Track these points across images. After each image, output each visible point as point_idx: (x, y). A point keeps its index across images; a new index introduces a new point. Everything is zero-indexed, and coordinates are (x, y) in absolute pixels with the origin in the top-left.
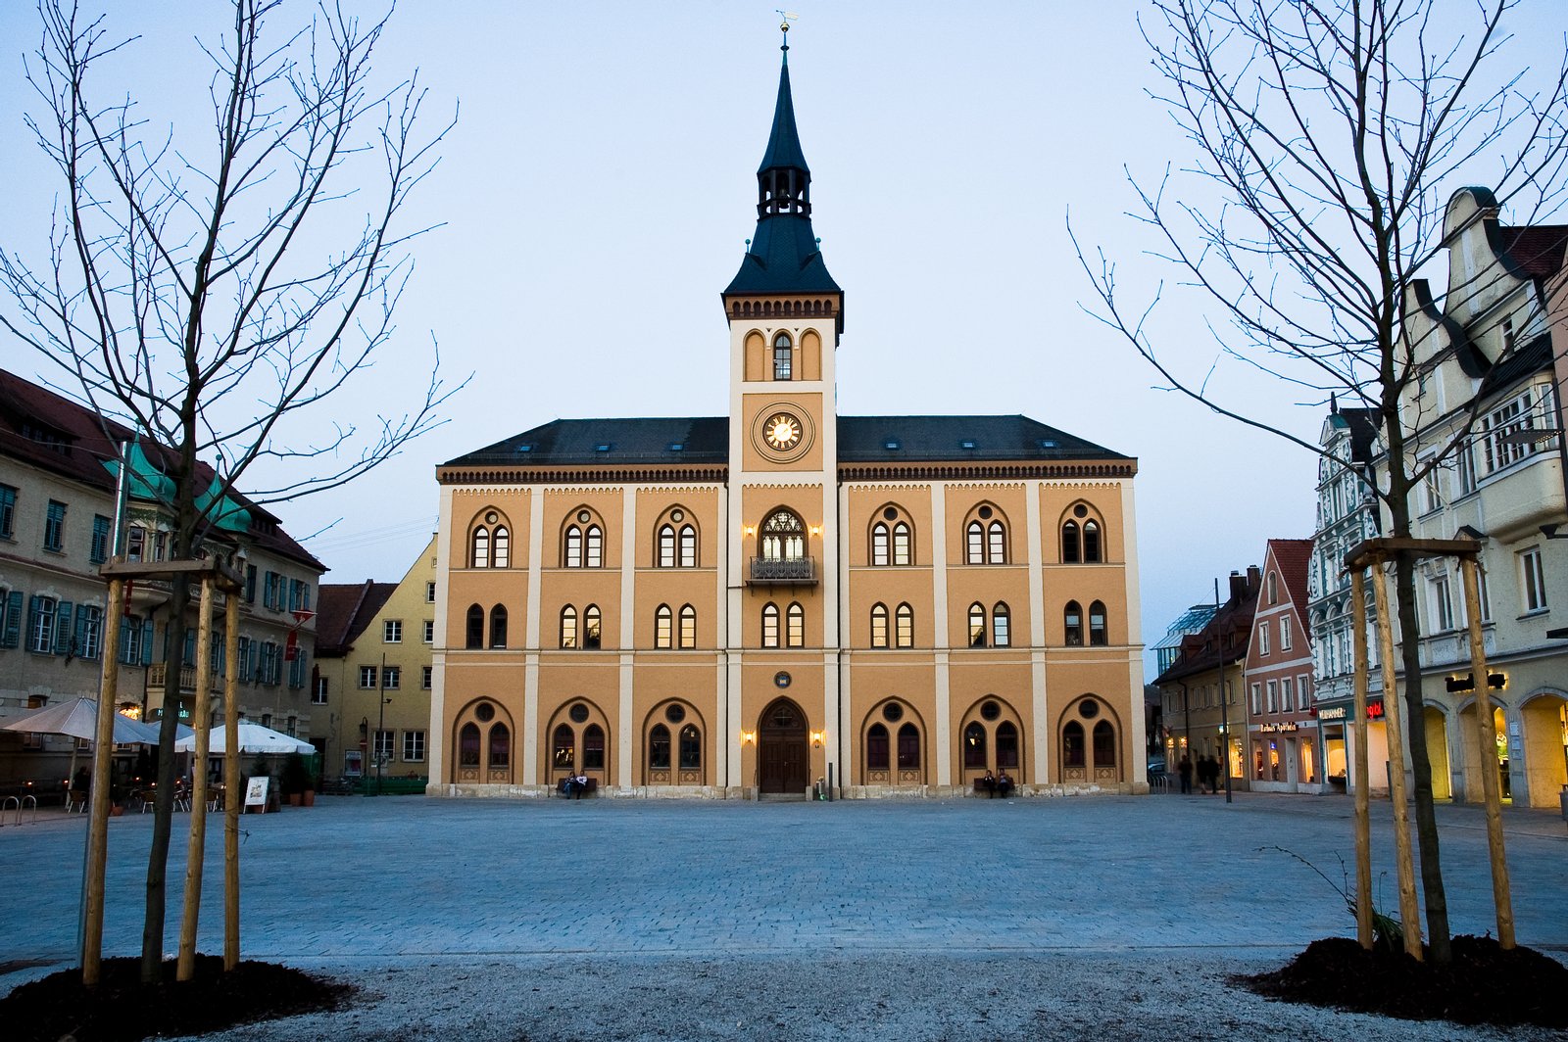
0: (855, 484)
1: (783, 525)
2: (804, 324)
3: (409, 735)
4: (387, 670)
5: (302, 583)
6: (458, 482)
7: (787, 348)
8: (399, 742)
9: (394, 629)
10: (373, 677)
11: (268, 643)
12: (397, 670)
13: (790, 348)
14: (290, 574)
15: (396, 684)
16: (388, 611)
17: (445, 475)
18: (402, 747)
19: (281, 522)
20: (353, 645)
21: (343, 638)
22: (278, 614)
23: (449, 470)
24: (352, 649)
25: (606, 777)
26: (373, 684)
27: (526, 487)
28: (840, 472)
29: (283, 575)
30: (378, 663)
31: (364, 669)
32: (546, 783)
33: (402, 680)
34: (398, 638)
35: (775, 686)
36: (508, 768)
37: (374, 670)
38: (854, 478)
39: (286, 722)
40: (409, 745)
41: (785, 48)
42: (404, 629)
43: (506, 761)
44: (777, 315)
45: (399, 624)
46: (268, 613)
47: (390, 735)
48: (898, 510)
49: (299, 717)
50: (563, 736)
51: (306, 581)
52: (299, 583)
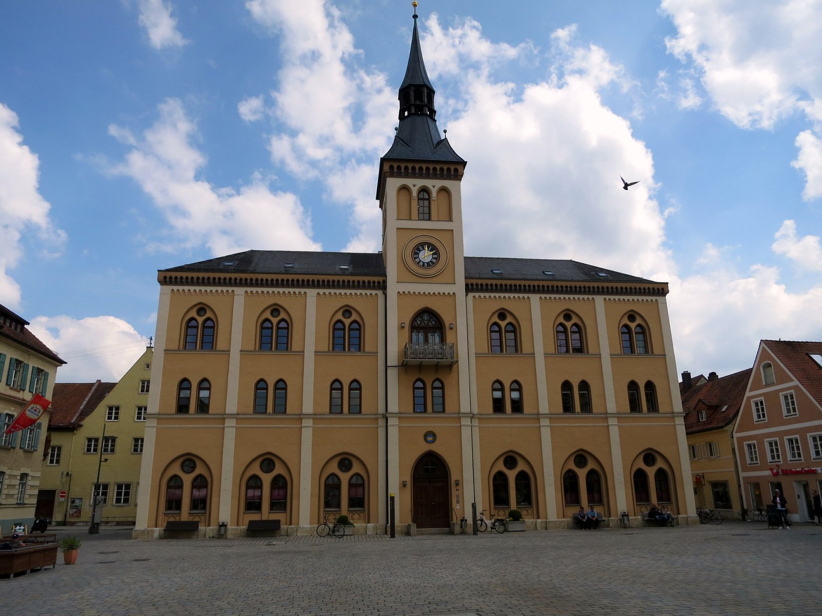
0: (477, 295)
1: (426, 322)
2: (439, 183)
3: (120, 487)
4: (106, 439)
5: (42, 371)
6: (176, 283)
7: (426, 199)
8: (112, 492)
9: (114, 412)
10: (96, 445)
11: (7, 414)
12: (114, 439)
13: (429, 199)
14: (33, 363)
15: (112, 450)
16: (110, 399)
17: (165, 278)
18: (113, 495)
19: (28, 324)
20: (82, 423)
21: (75, 418)
22: (19, 392)
23: (168, 274)
24: (81, 426)
25: (288, 518)
26: (95, 450)
27: (230, 289)
28: (467, 285)
29: (26, 362)
30: (100, 436)
31: (90, 440)
32: (238, 525)
33: (118, 447)
34: (116, 418)
35: (425, 442)
36: (205, 513)
37: (97, 440)
38: (477, 291)
39: (19, 478)
40: (119, 494)
41: (415, 17)
42: (121, 411)
43: (204, 508)
44: (421, 176)
45: (117, 408)
46: (9, 390)
47: (106, 487)
48: (507, 314)
49: (31, 474)
50: (254, 482)
51: (46, 370)
52: (40, 371)
